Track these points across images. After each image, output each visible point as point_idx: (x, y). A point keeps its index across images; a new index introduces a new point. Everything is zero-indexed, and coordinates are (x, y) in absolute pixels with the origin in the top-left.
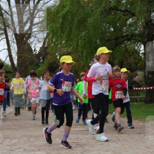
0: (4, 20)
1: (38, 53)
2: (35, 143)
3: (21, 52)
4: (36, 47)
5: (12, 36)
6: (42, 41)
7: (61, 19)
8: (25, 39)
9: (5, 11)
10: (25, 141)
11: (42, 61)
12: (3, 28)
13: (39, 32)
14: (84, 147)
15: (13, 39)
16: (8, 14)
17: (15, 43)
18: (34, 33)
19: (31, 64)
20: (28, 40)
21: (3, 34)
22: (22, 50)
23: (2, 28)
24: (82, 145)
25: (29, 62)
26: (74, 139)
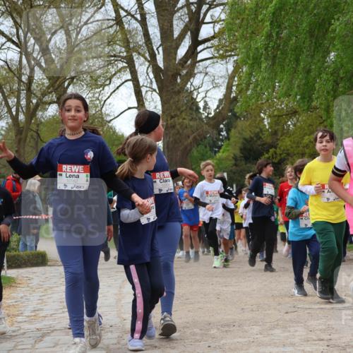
0: (126, 35)
1: (213, 114)
2: (222, 342)
3: (173, 114)
4: (207, 99)
5: (148, 74)
6: (223, 83)
7: (268, 23)
8: (179, 81)
9: (126, 11)
10: (198, 338)
11: (224, 133)
12: (125, 54)
13: (215, 60)
14: (348, 350)
15: (151, 83)
16: (136, 19)
17: (155, 90)
18: (201, 63)
19: (197, 142)
20: (187, 83)
21: (125, 71)
22: (174, 107)
23: (122, 54)
24: (343, 345)
25: (191, 137)
26: (321, 330)
